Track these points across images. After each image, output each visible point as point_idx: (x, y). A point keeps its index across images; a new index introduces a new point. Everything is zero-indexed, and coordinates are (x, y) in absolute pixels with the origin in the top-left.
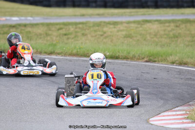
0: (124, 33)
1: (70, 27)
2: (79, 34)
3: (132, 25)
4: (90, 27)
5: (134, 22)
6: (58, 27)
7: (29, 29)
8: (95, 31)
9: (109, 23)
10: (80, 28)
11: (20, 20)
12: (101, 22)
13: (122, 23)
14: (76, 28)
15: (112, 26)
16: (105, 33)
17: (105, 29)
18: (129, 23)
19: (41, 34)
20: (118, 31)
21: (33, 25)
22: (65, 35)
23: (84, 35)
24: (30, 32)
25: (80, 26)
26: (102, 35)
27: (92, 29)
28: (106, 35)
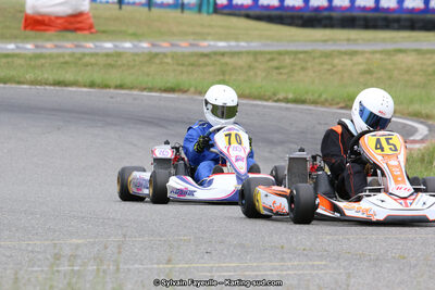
0: (362, 67)
1: (287, 57)
2: (297, 68)
3: (378, 56)
4: (314, 58)
5: (381, 52)
6: (268, 57)
7: (226, 59)
8: (322, 64)
9: (345, 53)
10: (300, 59)
11: (230, 46)
12: (333, 51)
13: (363, 53)
14: (294, 59)
15: (346, 57)
16: (334, 67)
17: (336, 61)
18: (374, 52)
19: (241, 68)
20: (354, 65)
21: (233, 54)
22: (277, 68)
23: (303, 69)
24: (227, 64)
25: (301, 56)
26: (329, 70)
27: (317, 61)
28: (335, 70)
